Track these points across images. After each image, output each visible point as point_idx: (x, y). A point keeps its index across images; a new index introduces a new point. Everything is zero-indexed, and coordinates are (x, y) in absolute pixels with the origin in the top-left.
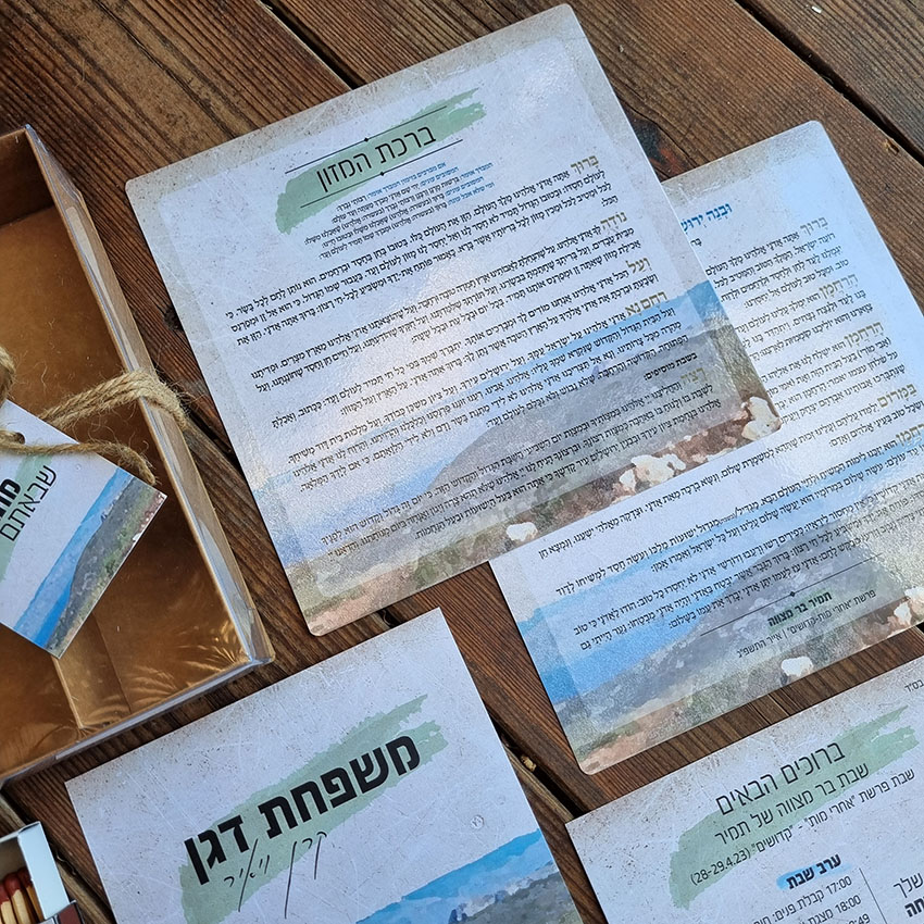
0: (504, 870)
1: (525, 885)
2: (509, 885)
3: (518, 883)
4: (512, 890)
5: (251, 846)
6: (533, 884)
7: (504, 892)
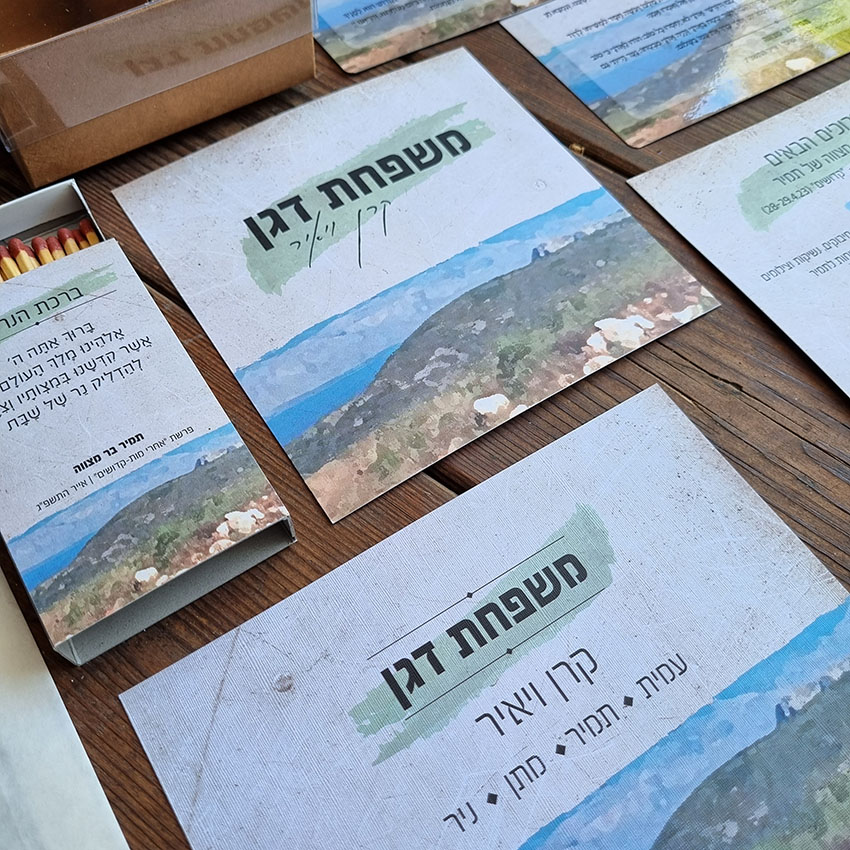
0: (577, 217)
1: (601, 227)
2: (585, 227)
3: (594, 226)
4: (590, 231)
5: (314, 217)
6: (609, 226)
7: (581, 233)
